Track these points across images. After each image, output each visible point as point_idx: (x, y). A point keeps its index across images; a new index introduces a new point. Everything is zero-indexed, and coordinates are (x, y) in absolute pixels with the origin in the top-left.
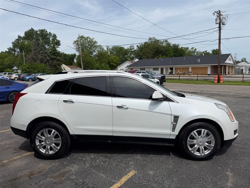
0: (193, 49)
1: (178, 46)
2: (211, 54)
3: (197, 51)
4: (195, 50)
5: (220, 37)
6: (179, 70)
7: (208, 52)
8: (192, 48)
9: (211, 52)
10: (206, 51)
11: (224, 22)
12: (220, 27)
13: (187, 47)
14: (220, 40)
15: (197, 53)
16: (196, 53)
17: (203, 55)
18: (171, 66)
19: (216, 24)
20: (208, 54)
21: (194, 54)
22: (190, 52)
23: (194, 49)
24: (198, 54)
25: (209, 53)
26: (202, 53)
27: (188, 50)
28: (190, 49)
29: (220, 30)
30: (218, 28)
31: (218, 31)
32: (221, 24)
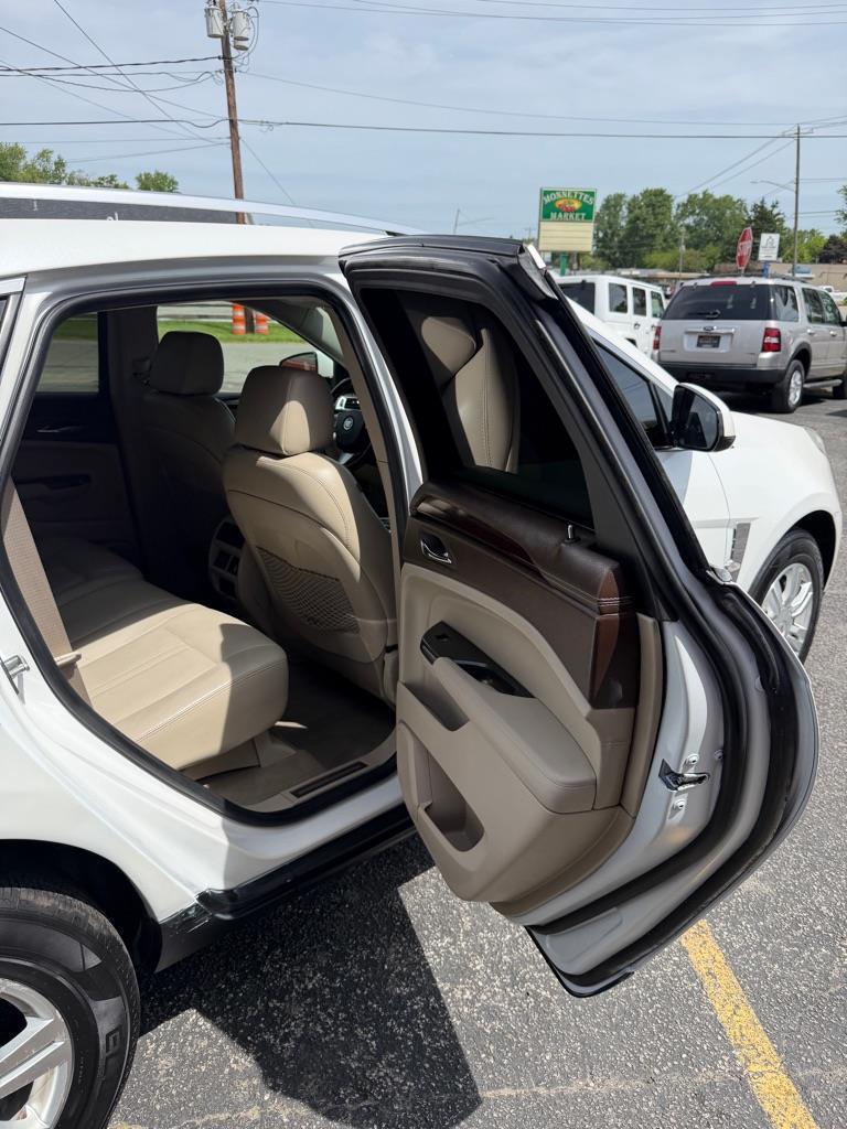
0: (48, 160)
3: (68, 170)
4: (60, 164)
5: (232, 108)
7: (119, 182)
8: (44, 155)
10: (111, 178)
11: (244, 35)
12: (227, 58)
13: (12, 144)
14: (233, 124)
19: (210, 36)
22: (31, 169)
23: (54, 158)
25: (125, 187)
26: (97, 184)
27: (22, 163)
28: (30, 157)
29: (229, 71)
30: (219, 58)
31: (223, 76)
32: (232, 43)
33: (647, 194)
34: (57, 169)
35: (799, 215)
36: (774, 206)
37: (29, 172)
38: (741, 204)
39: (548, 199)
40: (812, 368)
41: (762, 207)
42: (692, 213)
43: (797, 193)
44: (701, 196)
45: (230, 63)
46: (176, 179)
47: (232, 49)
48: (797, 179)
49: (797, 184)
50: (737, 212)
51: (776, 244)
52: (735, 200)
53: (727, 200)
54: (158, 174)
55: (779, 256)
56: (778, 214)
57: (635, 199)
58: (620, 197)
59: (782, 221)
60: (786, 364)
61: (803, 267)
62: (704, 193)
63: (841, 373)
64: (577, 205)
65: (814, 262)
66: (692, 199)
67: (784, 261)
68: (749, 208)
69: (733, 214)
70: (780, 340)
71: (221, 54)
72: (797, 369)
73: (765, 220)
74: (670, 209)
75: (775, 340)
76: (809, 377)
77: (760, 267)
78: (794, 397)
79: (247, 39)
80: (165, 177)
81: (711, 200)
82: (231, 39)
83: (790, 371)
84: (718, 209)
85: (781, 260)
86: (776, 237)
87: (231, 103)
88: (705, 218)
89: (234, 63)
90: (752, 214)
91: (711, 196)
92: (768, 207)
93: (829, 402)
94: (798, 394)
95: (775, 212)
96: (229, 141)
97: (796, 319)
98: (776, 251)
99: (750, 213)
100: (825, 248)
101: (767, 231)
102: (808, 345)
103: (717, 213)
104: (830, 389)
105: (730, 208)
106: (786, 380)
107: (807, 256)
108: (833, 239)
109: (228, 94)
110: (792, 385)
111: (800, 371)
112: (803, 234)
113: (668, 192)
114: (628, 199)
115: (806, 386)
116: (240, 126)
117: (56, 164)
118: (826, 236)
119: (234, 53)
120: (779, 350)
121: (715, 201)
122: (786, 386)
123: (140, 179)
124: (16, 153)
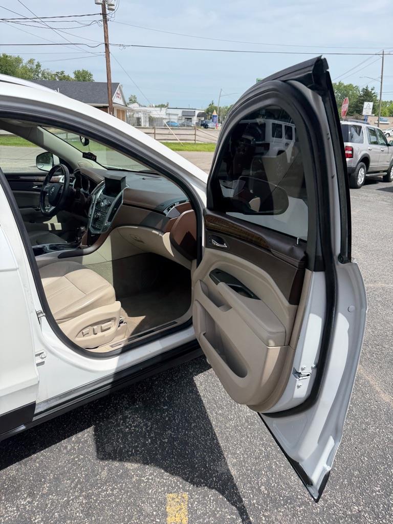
0: (33, 63)
2: (73, 80)
3: (42, 69)
4: (38, 66)
5: (106, 38)
7: (66, 74)
8: (31, 61)
9: (72, 76)
10: (62, 72)
11: (112, 3)
12: (104, 14)
13: (17, 56)
14: (107, 45)
15: (43, 74)
16: (40, 75)
17: (58, 80)
19: (96, 3)
20: (67, 79)
23: (36, 63)
24: (45, 78)
25: (68, 76)
26: (55, 75)
27: (21, 65)
28: (24, 62)
29: (105, 20)
30: (101, 14)
31: (102, 23)
32: (107, 7)
34: (37, 68)
35: (382, 94)
36: (372, 89)
37: (24, 69)
38: (357, 88)
40: (370, 166)
41: (367, 90)
43: (381, 83)
44: (338, 84)
45: (106, 16)
46: (92, 73)
47: (107, 10)
48: (382, 76)
49: (382, 78)
50: (355, 92)
51: (371, 107)
52: (354, 86)
53: (350, 85)
54: (84, 71)
55: (372, 113)
56: (374, 93)
59: (376, 96)
60: (356, 164)
61: (385, 118)
62: (340, 83)
63: (387, 169)
65: (390, 116)
67: (375, 116)
68: (361, 89)
69: (353, 93)
70: (353, 152)
71: (102, 12)
72: (362, 167)
73: (368, 96)
75: (350, 152)
76: (369, 170)
77: (363, 118)
78: (361, 180)
79: (114, 5)
80: (87, 72)
81: (343, 86)
82: (106, 5)
83: (358, 168)
84: (346, 91)
85: (374, 115)
86: (371, 104)
87: (106, 36)
88: (340, 94)
89: (108, 17)
91: (343, 84)
92: (370, 89)
93: (380, 183)
94: (363, 179)
95: (373, 92)
96: (105, 54)
97: (361, 142)
98: (371, 110)
99: (361, 93)
101: (369, 101)
102: (368, 155)
103: (345, 92)
104: (382, 177)
105: (351, 90)
106: (356, 172)
107: (388, 114)
109: (105, 31)
110: (360, 175)
111: (364, 169)
112: (386, 103)
115: (367, 175)
116: (110, 47)
117: (36, 65)
119: (108, 12)
120: (352, 157)
121: (345, 86)
122: (356, 175)
123: (75, 73)
124: (18, 60)
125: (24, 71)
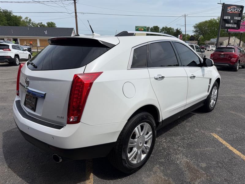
1: (10, 13)
2: (46, 26)
3: (32, 21)
4: (30, 20)
5: (75, 10)
6: (25, 42)
7: (43, 24)
8: (26, 18)
9: (46, 25)
10: (41, 23)
13: (19, 16)
14: (76, 13)
15: (32, 24)
17: (39, 26)
18: (15, 37)
20: (44, 26)
21: (30, 24)
22: (23, 21)
26: (38, 24)
28: (23, 18)
29: (75, 3)
33: (154, 27)
36: (180, 29)
39: (137, 28)
41: (178, 30)
42: (164, 31)
43: (185, 27)
44: (165, 27)
46: (55, 23)
49: (185, 25)
52: (172, 28)
53: (170, 28)
57: (152, 28)
58: (149, 27)
59: (182, 32)
62: (166, 27)
64: (143, 29)
65: (189, 40)
66: (163, 28)
68: (175, 29)
69: (172, 31)
73: (178, 32)
74: (159, 30)
80: (53, 23)
84: (169, 30)
88: (166, 32)
90: (176, 31)
91: (167, 27)
95: (180, 31)
96: (75, 16)
100: (190, 38)
107: (187, 39)
108: (192, 36)
113: (158, 27)
114: (150, 28)
117: (29, 20)
118: (191, 35)
121: (168, 28)
123: (47, 23)
124: (20, 17)
125: (23, 22)
